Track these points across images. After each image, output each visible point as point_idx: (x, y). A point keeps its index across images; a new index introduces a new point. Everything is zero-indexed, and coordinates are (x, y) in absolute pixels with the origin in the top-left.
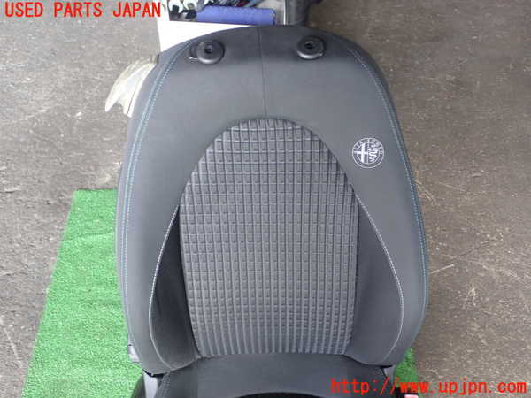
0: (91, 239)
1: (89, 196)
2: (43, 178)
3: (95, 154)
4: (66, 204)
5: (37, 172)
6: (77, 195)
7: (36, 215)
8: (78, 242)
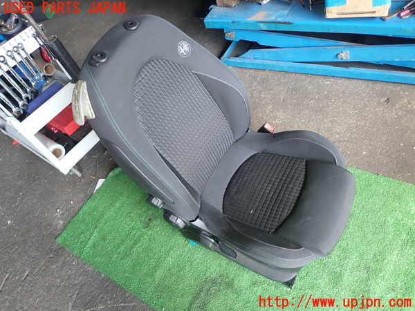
0: (91, 242)
1: (65, 234)
2: (33, 255)
3: (41, 223)
4: (59, 249)
5: (26, 257)
6: (59, 240)
7: (53, 267)
8: (87, 249)
